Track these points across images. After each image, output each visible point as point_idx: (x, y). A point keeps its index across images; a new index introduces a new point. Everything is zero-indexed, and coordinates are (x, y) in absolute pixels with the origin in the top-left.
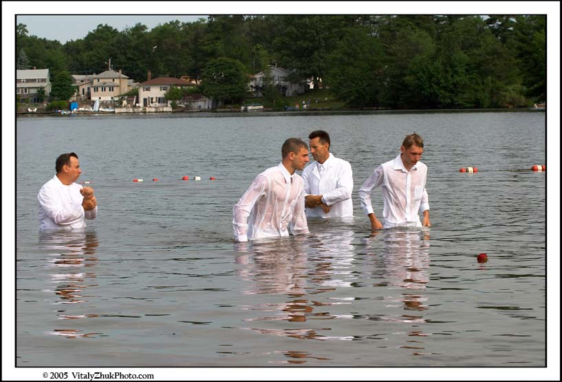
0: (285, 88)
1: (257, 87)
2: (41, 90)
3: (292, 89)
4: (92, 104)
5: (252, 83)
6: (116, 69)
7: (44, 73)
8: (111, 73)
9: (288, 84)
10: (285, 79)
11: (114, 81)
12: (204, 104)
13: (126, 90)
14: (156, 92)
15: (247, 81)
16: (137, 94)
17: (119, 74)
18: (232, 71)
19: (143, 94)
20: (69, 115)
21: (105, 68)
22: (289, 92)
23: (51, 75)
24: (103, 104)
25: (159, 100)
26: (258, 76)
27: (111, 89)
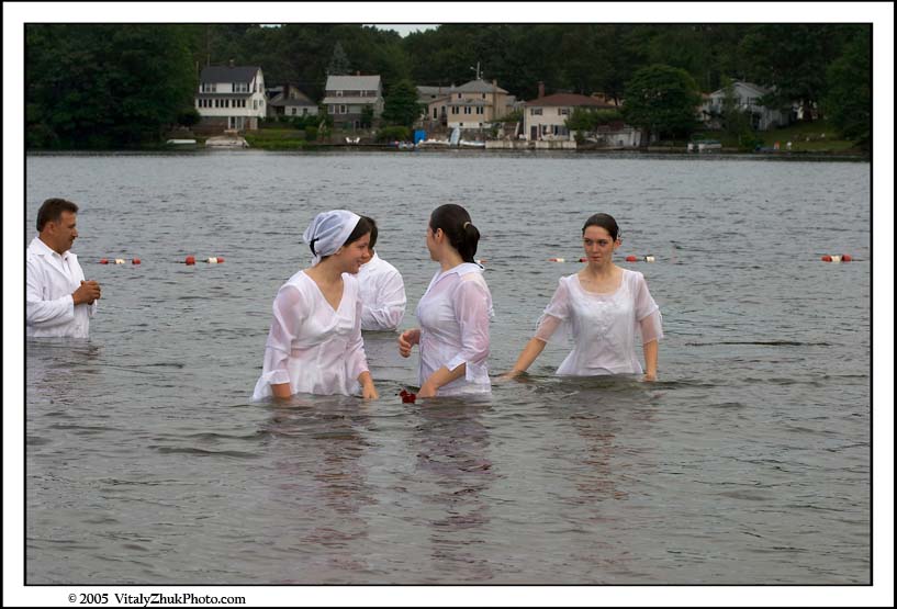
0: (757, 116)
1: (713, 114)
2: (368, 110)
3: (769, 117)
4: (449, 133)
5: (706, 107)
6: (489, 79)
7: (372, 82)
8: (480, 84)
9: (761, 109)
10: (759, 102)
11: (484, 97)
12: (629, 138)
13: (503, 111)
14: (552, 117)
15: (699, 102)
16: (521, 119)
17: (493, 86)
18: (674, 86)
19: (531, 120)
20: (413, 150)
21: (471, 76)
22: (765, 123)
23: (385, 86)
24: (465, 134)
25: (556, 130)
26: (715, 96)
27: (480, 110)
